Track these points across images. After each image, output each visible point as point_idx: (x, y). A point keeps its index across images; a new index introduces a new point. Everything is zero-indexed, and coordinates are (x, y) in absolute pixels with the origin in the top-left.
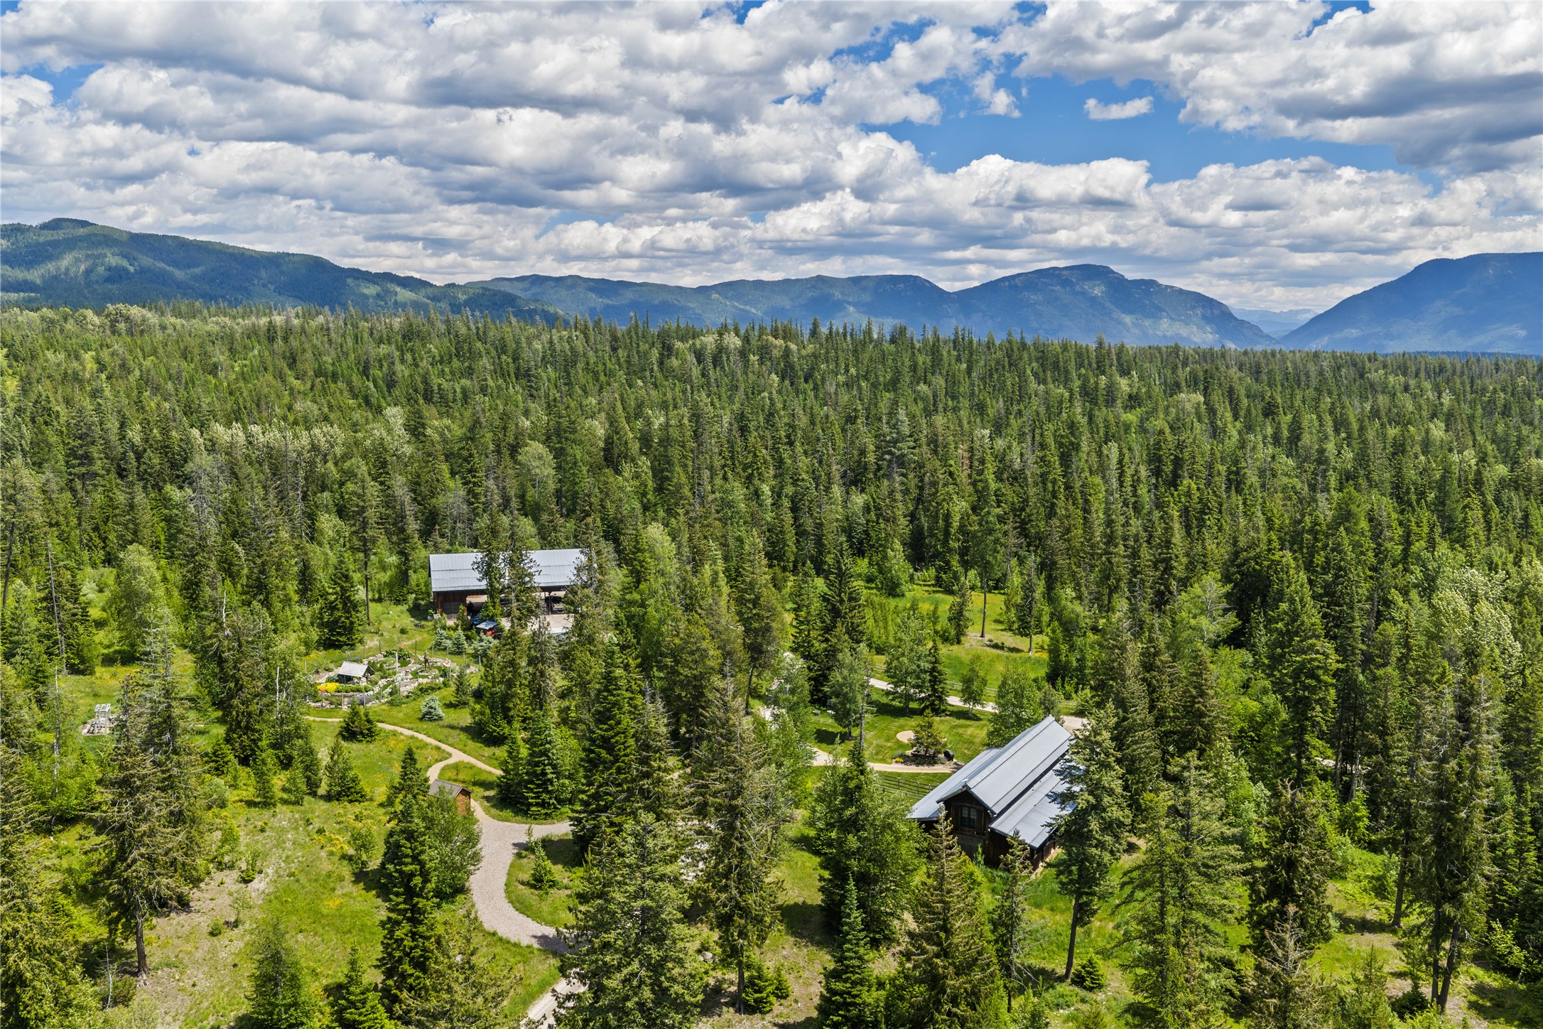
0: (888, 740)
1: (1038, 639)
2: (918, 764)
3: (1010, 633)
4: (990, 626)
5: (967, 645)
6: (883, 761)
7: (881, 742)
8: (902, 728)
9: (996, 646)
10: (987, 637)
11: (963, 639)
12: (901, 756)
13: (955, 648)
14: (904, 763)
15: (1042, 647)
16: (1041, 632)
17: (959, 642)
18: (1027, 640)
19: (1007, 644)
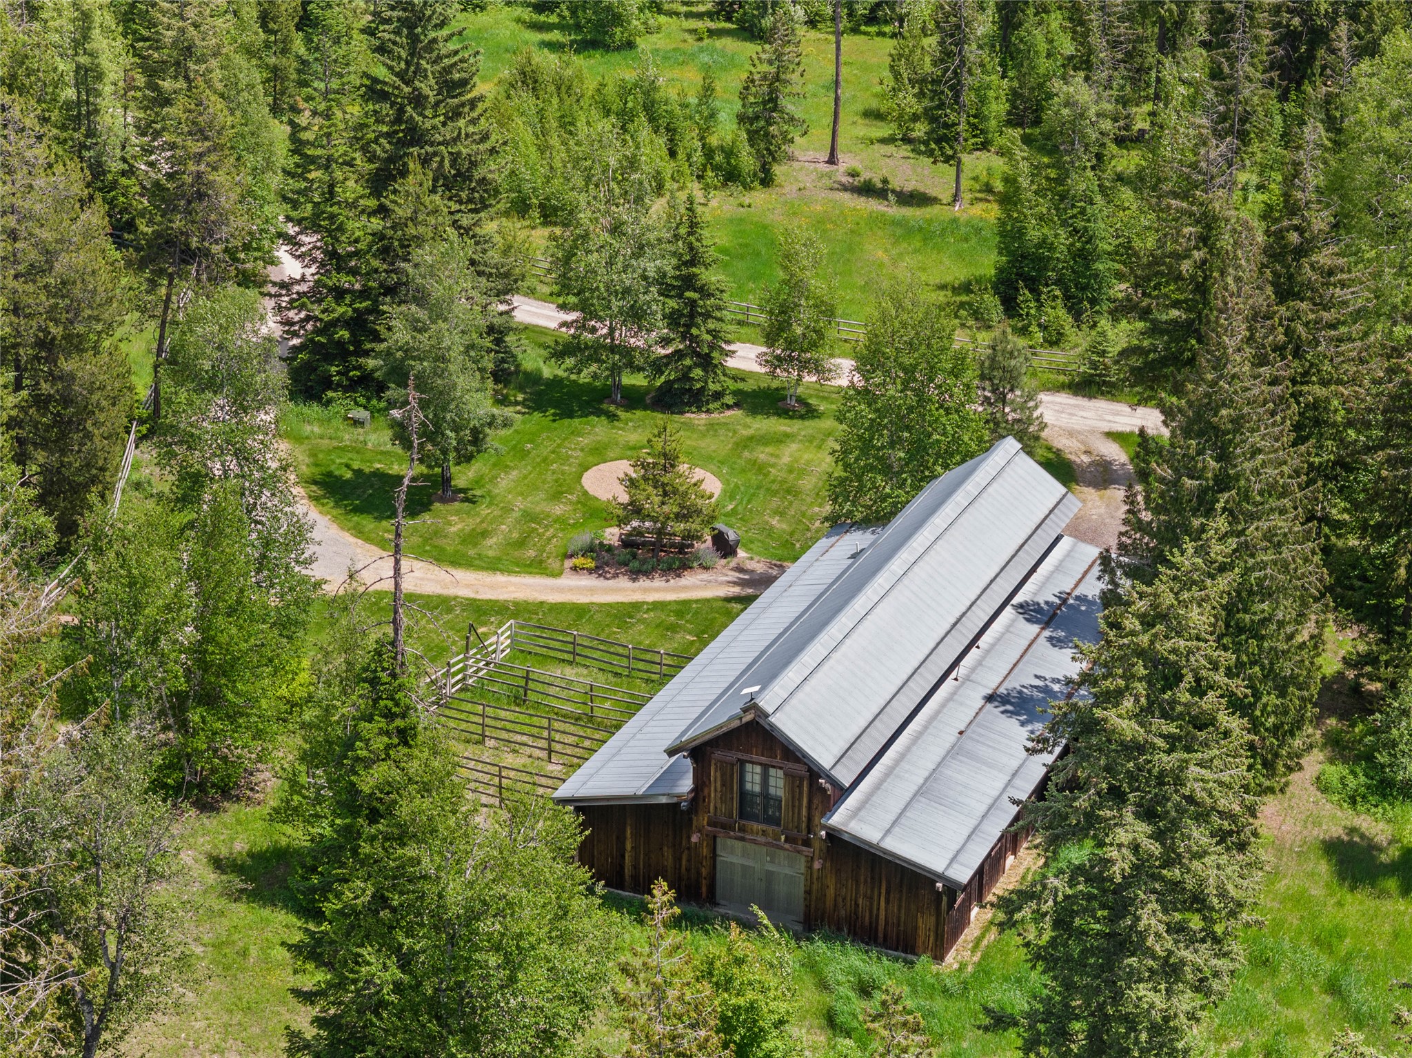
0: (556, 496)
1: (977, 164)
2: (635, 574)
3: (905, 150)
4: (853, 129)
5: (790, 189)
6: (538, 566)
7: (538, 503)
8: (599, 454)
9: (867, 190)
10: (846, 161)
11: (778, 170)
12: (590, 550)
13: (759, 197)
14: (598, 570)
15: (988, 189)
16: (985, 146)
17: (767, 180)
18: (949, 171)
19: (895, 184)
